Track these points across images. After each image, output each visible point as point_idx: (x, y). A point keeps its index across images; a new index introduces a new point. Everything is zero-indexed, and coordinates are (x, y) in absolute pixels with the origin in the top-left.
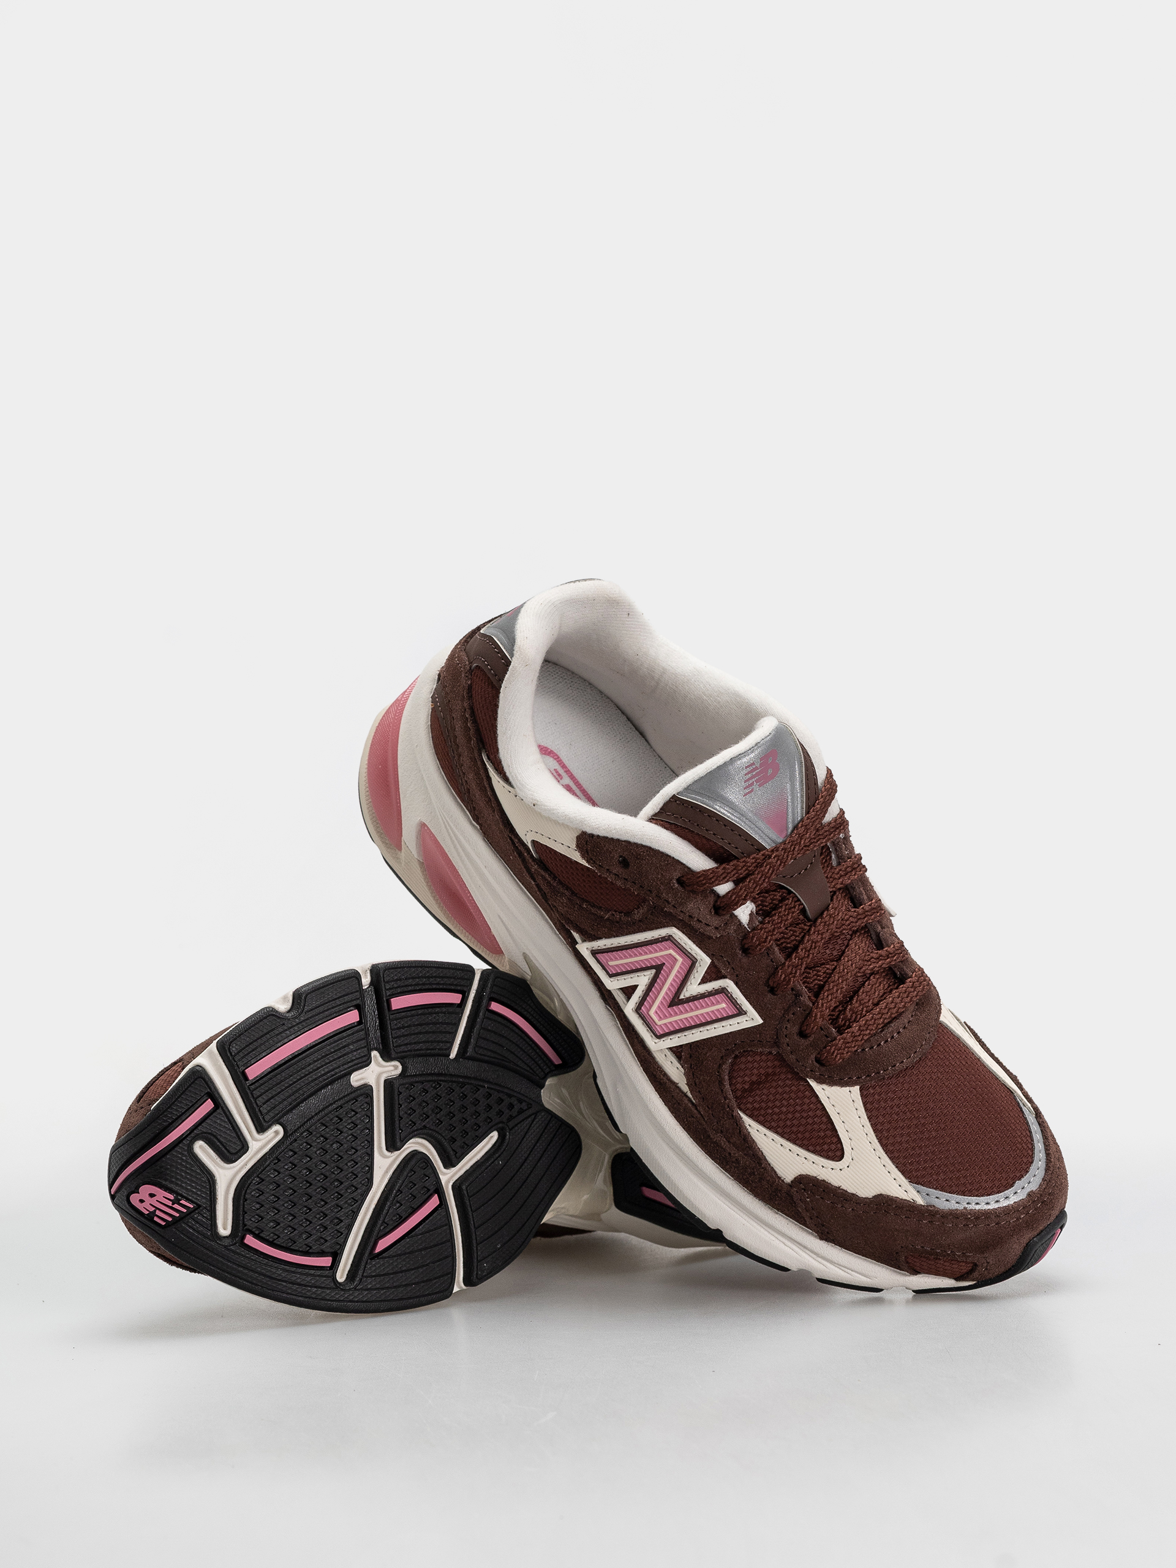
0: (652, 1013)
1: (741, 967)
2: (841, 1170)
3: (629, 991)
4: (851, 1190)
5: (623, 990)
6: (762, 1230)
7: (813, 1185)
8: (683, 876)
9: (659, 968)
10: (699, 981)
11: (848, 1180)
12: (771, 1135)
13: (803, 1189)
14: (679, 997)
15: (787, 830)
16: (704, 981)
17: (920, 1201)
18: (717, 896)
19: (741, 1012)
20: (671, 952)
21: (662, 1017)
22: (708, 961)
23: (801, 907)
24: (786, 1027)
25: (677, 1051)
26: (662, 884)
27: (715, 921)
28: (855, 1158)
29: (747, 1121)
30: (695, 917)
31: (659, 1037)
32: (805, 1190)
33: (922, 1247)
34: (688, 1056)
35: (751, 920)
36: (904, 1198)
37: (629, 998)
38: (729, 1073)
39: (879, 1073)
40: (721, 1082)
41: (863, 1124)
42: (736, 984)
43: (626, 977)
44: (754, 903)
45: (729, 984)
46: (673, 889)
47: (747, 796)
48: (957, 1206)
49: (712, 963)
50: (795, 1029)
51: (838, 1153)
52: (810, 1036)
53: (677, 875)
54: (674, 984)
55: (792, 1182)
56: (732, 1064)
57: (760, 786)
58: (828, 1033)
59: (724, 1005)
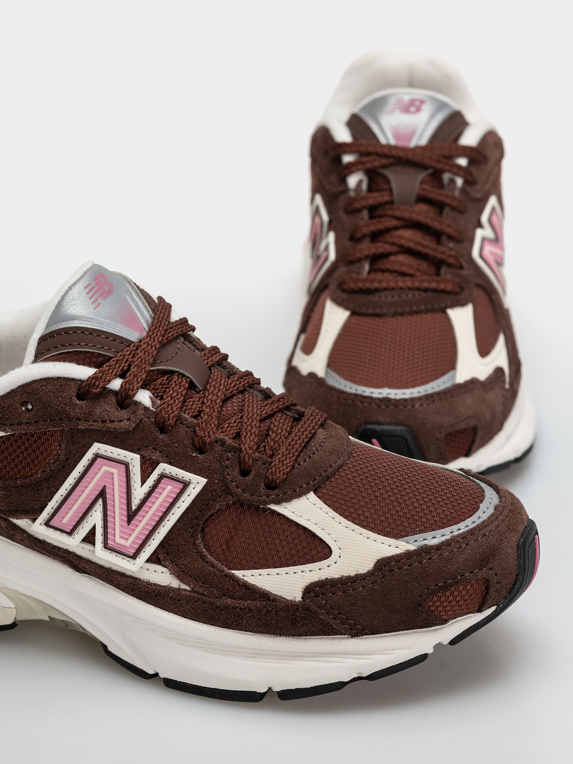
0: (118, 540)
1: (166, 446)
2: (335, 563)
3: (90, 539)
4: (352, 574)
5: (85, 540)
6: (302, 662)
7: (320, 587)
8: (79, 389)
9: (102, 494)
10: (140, 483)
11: (346, 566)
12: (264, 571)
13: (314, 596)
14: (131, 510)
15: (145, 329)
16: (143, 482)
17: (412, 547)
18: (116, 393)
19: (186, 485)
20: (105, 468)
21: (127, 537)
22: (137, 457)
23: (188, 380)
24: (228, 474)
25: (153, 559)
26: (66, 405)
27: (124, 414)
28: (341, 546)
29: (239, 574)
30: (106, 420)
31: (134, 557)
32: (316, 596)
33: (436, 585)
34: (165, 555)
35: (153, 403)
36: (399, 552)
37: (93, 543)
38: (205, 547)
39: (321, 475)
40: (203, 557)
41: (333, 517)
42: (170, 464)
43: (80, 527)
44: (148, 390)
45: (164, 467)
46: (77, 405)
47: (97, 309)
48: (444, 539)
49: (142, 457)
50: (236, 471)
51: (327, 550)
52: (251, 470)
53: (73, 392)
54: (122, 501)
55: (302, 598)
56: (203, 538)
57: (104, 299)
58: (264, 460)
59: (169, 488)
